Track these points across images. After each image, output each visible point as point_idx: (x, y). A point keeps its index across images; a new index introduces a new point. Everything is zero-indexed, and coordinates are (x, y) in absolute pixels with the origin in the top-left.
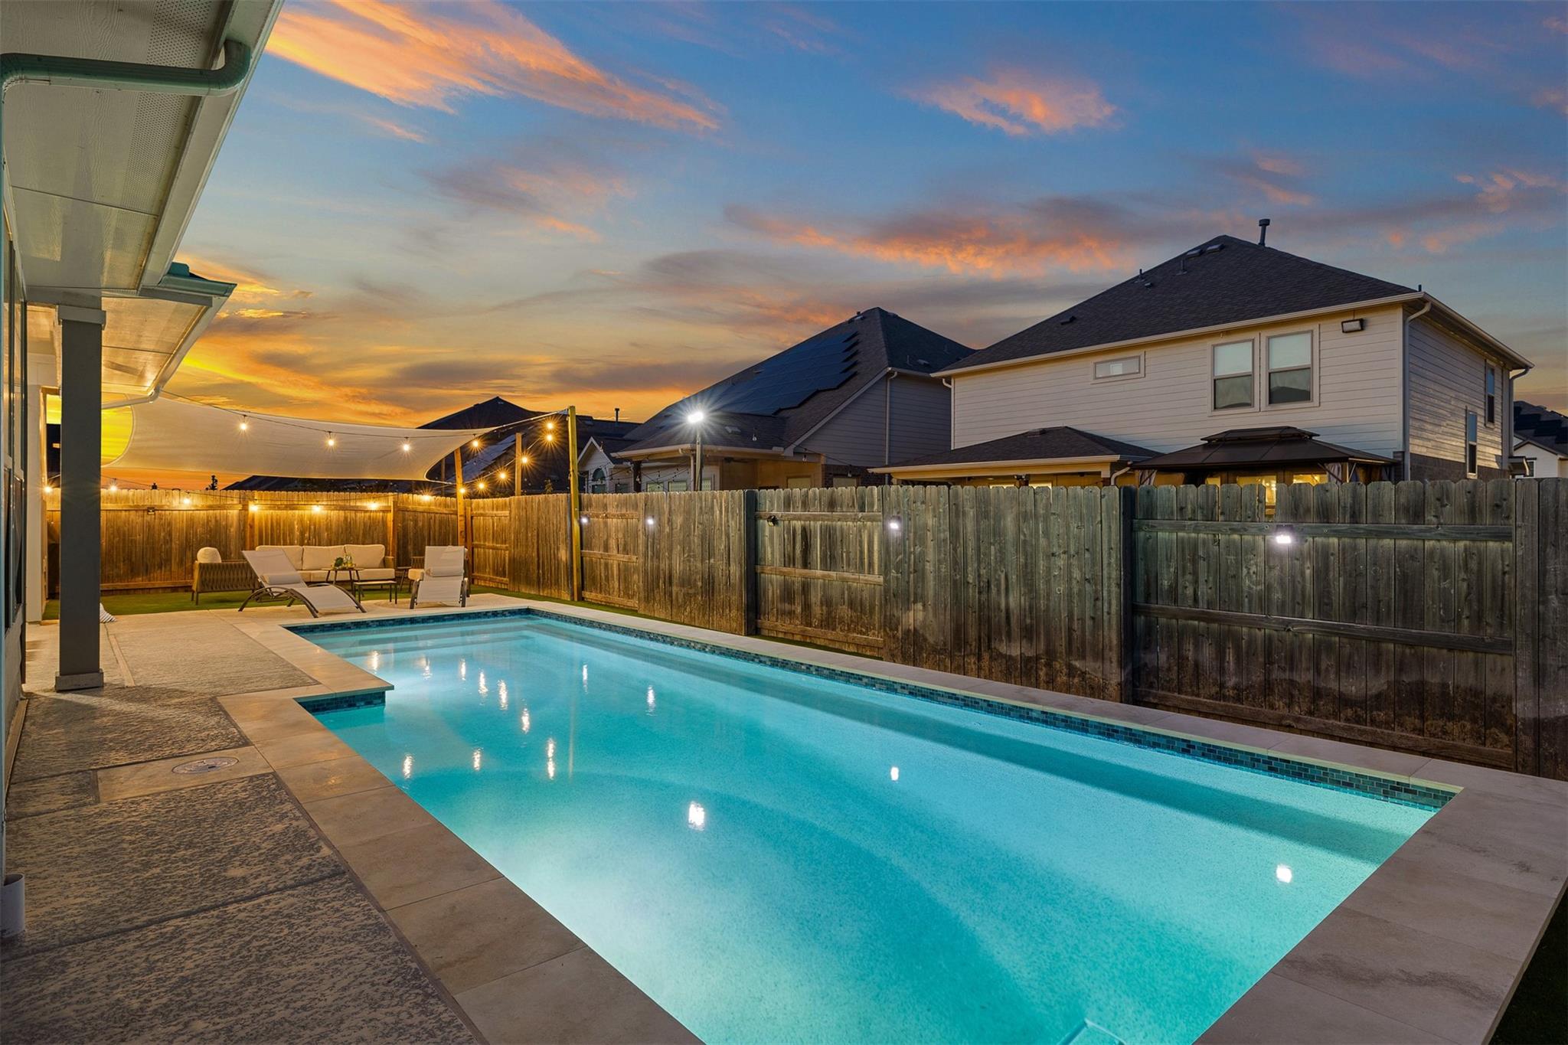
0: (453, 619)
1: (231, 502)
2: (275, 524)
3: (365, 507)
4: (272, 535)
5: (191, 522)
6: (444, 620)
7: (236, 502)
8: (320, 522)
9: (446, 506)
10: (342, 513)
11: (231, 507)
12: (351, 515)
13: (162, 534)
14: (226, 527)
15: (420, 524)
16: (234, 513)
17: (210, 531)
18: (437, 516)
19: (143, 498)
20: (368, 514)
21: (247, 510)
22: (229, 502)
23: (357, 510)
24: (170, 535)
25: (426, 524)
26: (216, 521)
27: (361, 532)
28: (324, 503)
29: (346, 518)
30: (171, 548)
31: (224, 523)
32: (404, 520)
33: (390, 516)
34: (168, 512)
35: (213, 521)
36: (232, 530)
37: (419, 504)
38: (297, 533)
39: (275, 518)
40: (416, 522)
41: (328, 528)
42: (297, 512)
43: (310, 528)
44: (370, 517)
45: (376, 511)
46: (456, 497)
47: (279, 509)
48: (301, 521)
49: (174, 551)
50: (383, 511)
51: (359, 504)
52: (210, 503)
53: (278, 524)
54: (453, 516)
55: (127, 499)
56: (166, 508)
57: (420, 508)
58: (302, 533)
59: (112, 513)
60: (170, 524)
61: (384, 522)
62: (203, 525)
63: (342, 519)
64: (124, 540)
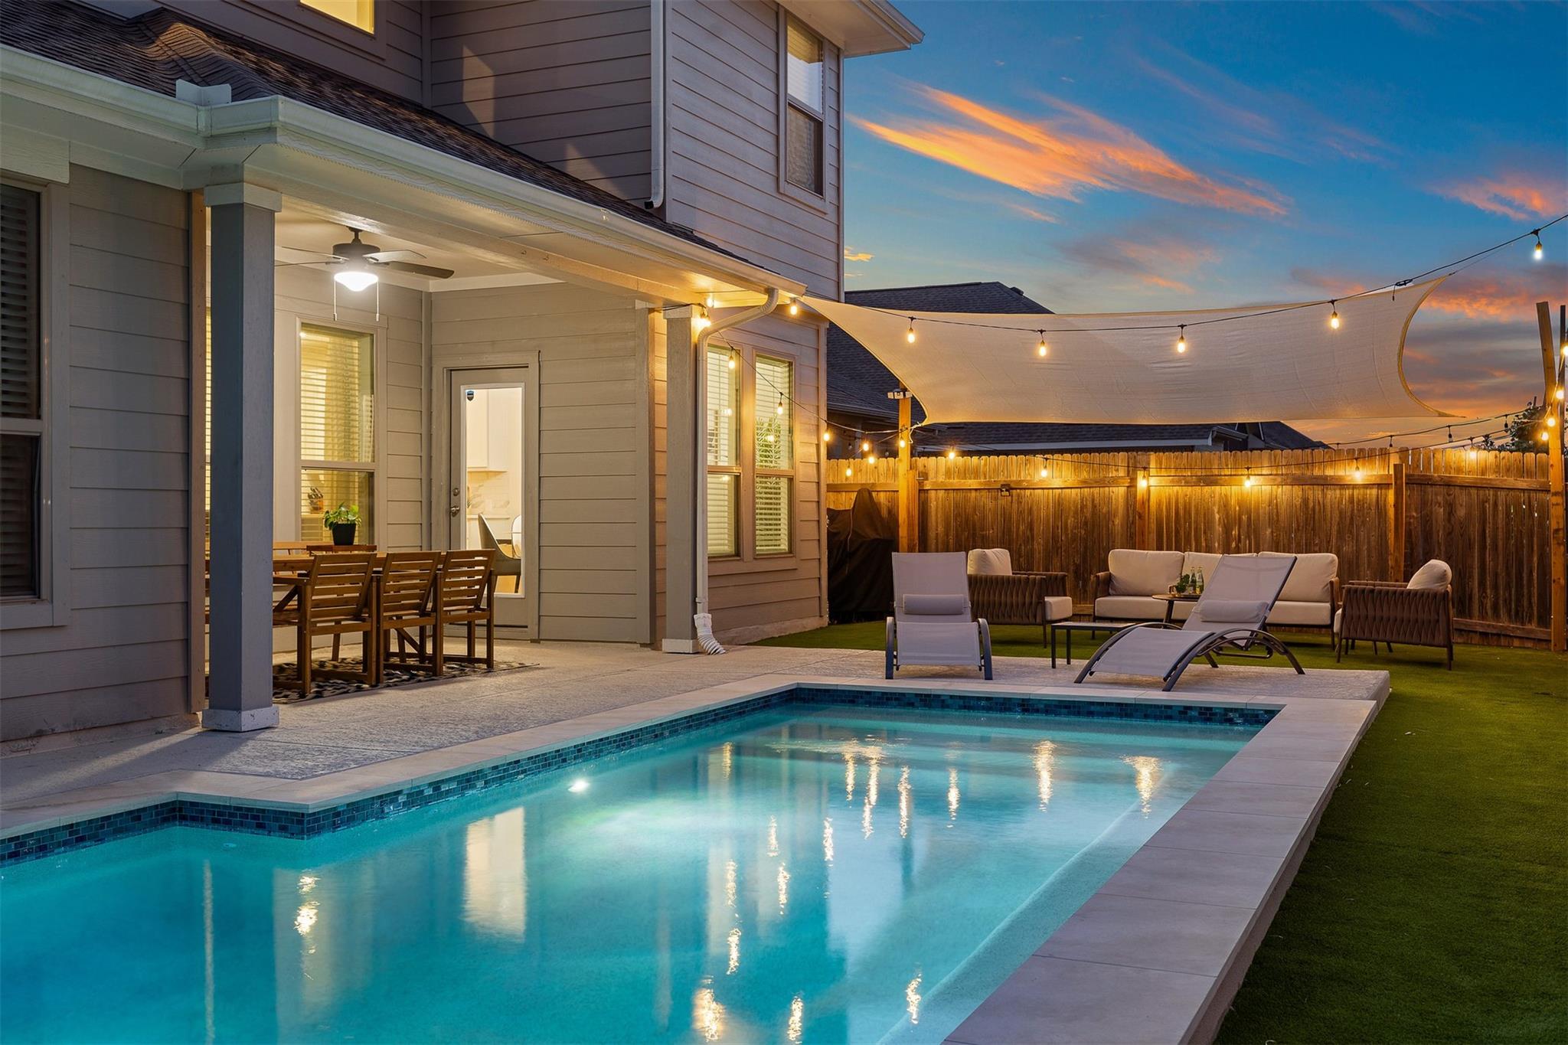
0: (1109, 714)
1: (1114, 474)
2: (1181, 512)
3: (1340, 478)
4: (1177, 532)
5: (1059, 505)
6: (1091, 714)
7: (1122, 473)
8: (1257, 509)
9: (1522, 471)
10: (1297, 491)
11: (1115, 482)
12: (1315, 494)
13: (1022, 528)
14: (1110, 516)
15: (1461, 512)
16: (1119, 492)
17: (1086, 523)
18: (1502, 495)
19: (996, 471)
20: (1347, 493)
21: (1135, 487)
22: (1113, 474)
23: (1325, 483)
24: (1032, 530)
25: (1476, 513)
26: (1094, 506)
27: (1335, 528)
28: (1265, 472)
29: (1305, 501)
30: (1032, 550)
31: (1104, 510)
32: (1424, 503)
33: (1391, 495)
34: (1028, 492)
35: (1089, 504)
36: (1117, 521)
37: (1459, 470)
38: (1218, 529)
39: (1181, 501)
40: (1451, 508)
41: (1274, 518)
42: (1218, 488)
43: (1240, 519)
44: (1352, 498)
45: (1366, 486)
46: (1548, 453)
47: (1188, 484)
48: (1225, 506)
49: (1037, 555)
50: (1379, 486)
51: (1329, 472)
52: (1085, 475)
53: (1187, 511)
54: (1541, 495)
55: (976, 473)
56: (1025, 485)
57: (1466, 477)
58: (1227, 529)
59: (961, 494)
60: (1030, 511)
61: (1380, 508)
62: (1076, 513)
63: (1298, 501)
64: (974, 535)
